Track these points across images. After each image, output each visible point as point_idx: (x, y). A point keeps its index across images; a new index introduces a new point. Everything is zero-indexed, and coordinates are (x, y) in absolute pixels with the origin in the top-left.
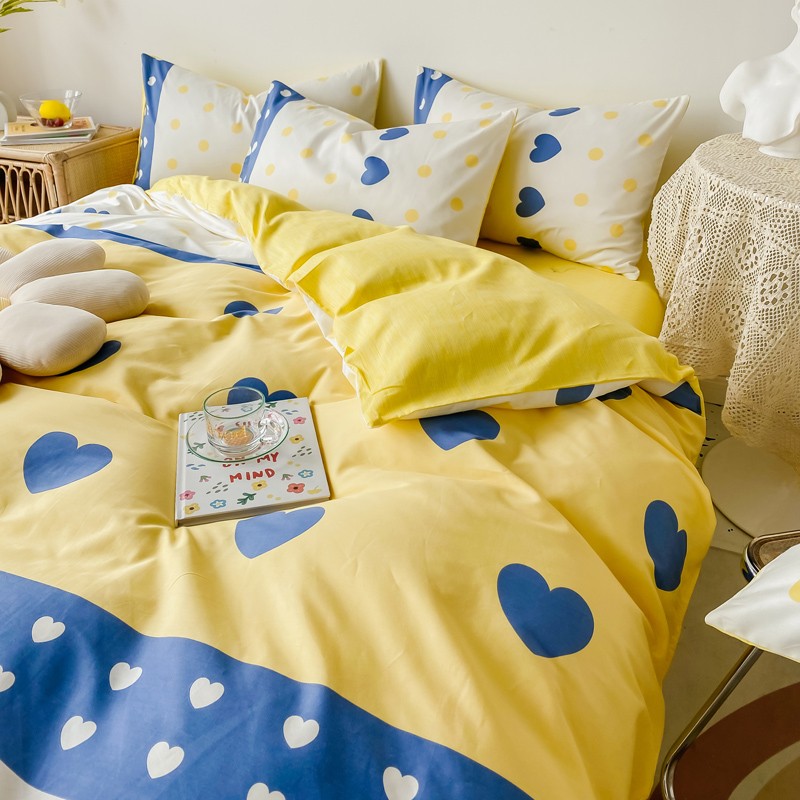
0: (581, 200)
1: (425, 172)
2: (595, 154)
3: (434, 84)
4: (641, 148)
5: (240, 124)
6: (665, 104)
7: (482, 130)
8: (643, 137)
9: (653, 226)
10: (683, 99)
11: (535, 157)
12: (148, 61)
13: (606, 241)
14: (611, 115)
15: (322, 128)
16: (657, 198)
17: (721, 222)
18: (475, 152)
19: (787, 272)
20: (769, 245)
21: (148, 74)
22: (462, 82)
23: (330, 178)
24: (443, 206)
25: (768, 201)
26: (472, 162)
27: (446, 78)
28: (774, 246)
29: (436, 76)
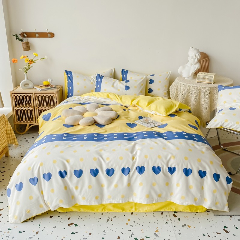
0: (159, 89)
1: (136, 87)
2: (160, 82)
3: (126, 72)
4: (166, 80)
5: (92, 82)
6: (168, 73)
7: (142, 79)
8: (166, 78)
9: (170, 92)
10: (171, 72)
11: (150, 83)
12: (67, 72)
13: (164, 95)
14: (160, 75)
15: (113, 82)
16: (170, 88)
17: (186, 89)
18: (142, 83)
19: (197, 95)
20: (194, 91)
21: (68, 74)
22: (131, 71)
23: (119, 90)
24: (140, 92)
25: (193, 85)
26: (142, 85)
27: (127, 71)
28: (195, 91)
29: (125, 71)
